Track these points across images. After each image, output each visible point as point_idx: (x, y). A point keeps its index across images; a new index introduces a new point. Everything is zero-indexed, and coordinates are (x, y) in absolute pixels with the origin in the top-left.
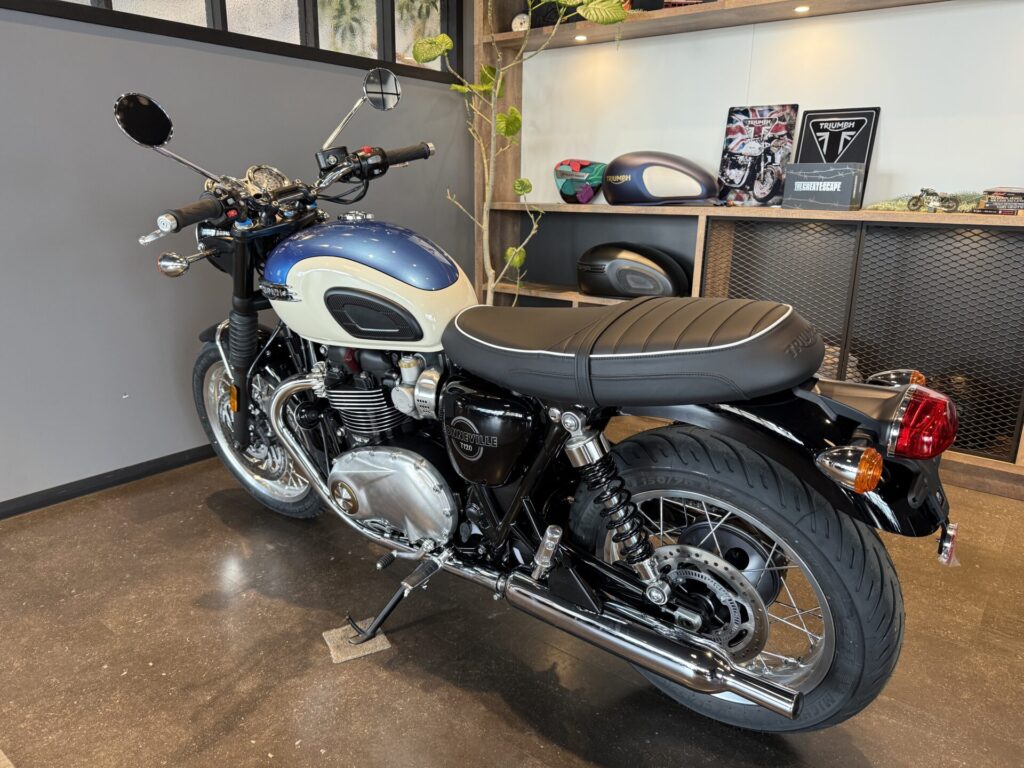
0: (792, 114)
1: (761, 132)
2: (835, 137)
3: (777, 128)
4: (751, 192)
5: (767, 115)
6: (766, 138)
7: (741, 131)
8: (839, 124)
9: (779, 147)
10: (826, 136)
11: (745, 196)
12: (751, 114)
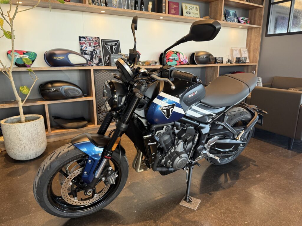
0: (98, 39)
1: (91, 44)
2: (111, 47)
3: (95, 44)
4: (93, 62)
5: (91, 39)
6: (93, 46)
7: (85, 43)
8: (111, 44)
9: (97, 49)
10: (109, 46)
11: (91, 63)
12: (86, 38)
